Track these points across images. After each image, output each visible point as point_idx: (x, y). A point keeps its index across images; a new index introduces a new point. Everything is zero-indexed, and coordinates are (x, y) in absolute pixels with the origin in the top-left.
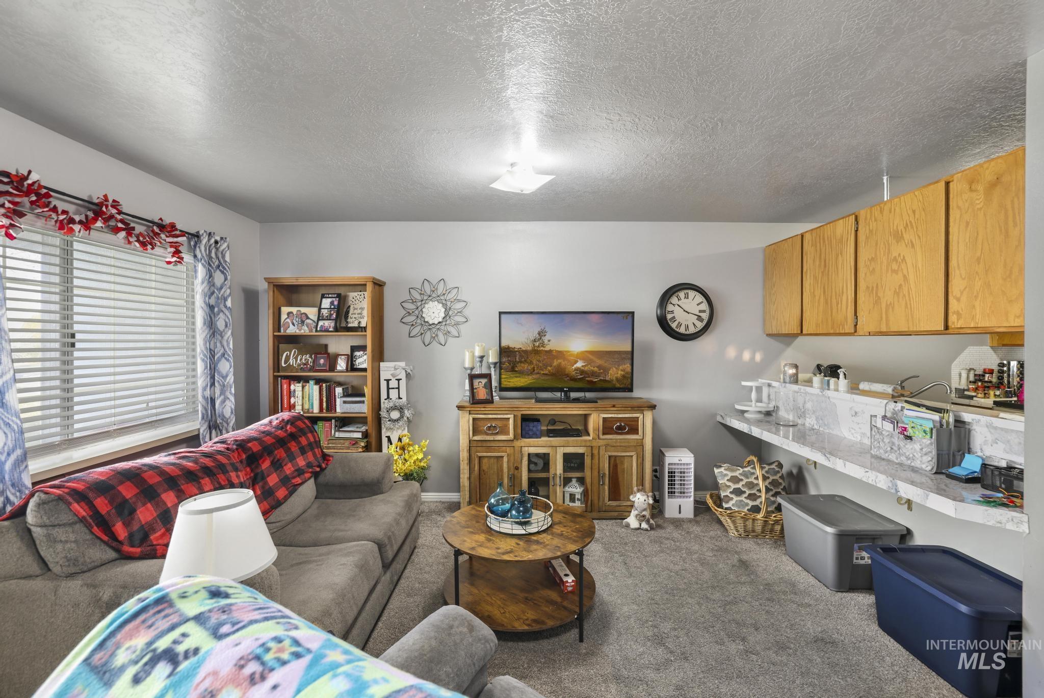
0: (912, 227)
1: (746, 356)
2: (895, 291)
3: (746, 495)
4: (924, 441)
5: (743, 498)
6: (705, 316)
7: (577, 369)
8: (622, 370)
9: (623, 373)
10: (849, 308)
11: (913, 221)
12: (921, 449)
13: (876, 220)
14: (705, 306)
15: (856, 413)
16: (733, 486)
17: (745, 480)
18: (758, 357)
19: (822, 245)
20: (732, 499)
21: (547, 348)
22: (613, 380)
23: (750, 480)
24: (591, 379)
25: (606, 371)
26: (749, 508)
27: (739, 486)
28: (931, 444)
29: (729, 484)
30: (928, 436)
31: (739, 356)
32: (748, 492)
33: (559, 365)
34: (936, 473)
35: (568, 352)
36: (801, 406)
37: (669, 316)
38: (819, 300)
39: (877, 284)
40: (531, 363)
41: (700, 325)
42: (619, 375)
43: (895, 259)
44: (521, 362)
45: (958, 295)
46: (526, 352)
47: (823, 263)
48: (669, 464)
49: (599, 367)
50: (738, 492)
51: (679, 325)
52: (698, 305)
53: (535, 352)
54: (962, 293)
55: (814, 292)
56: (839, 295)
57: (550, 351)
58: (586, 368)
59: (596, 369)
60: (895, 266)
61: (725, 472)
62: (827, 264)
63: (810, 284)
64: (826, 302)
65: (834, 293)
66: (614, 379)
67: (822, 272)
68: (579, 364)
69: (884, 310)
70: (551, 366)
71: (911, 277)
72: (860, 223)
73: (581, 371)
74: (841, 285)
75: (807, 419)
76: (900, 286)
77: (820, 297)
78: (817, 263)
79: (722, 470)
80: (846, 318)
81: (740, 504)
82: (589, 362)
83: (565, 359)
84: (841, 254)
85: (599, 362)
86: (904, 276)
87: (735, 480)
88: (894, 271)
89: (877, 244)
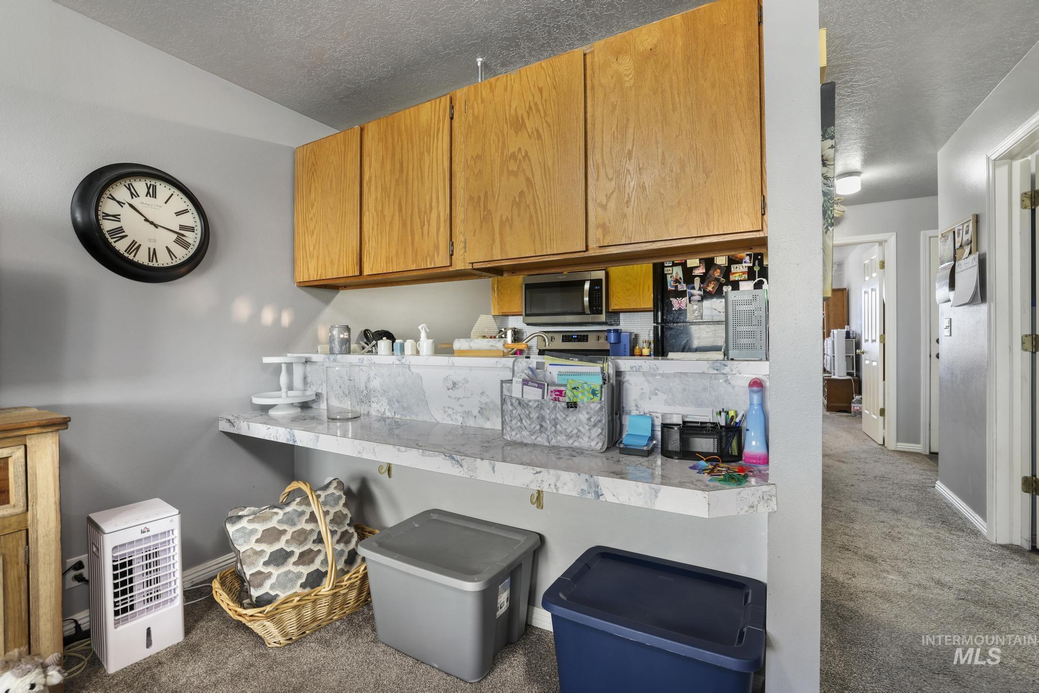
0: (538, 110)
1: (268, 316)
2: (514, 200)
4: (593, 405)
6: (193, 238)
10: (442, 229)
11: (539, 103)
12: (589, 418)
13: (483, 101)
14: (191, 220)
15: (454, 384)
18: (286, 319)
19: (396, 139)
28: (601, 408)
30: (597, 398)
31: (255, 318)
36: (362, 387)
38: (391, 223)
39: (486, 193)
43: (513, 156)
45: (604, 202)
47: (398, 166)
52: (178, 213)
54: (608, 198)
55: (382, 211)
56: (425, 212)
60: (513, 166)
62: (405, 169)
63: (377, 198)
64: (404, 224)
65: (416, 209)
67: (397, 181)
69: (496, 230)
71: (538, 179)
74: (428, 198)
75: (374, 405)
76: (522, 193)
77: (392, 218)
78: (388, 167)
80: (437, 247)
84: (429, 152)
86: (528, 180)
88: (511, 173)
89: (485, 136)
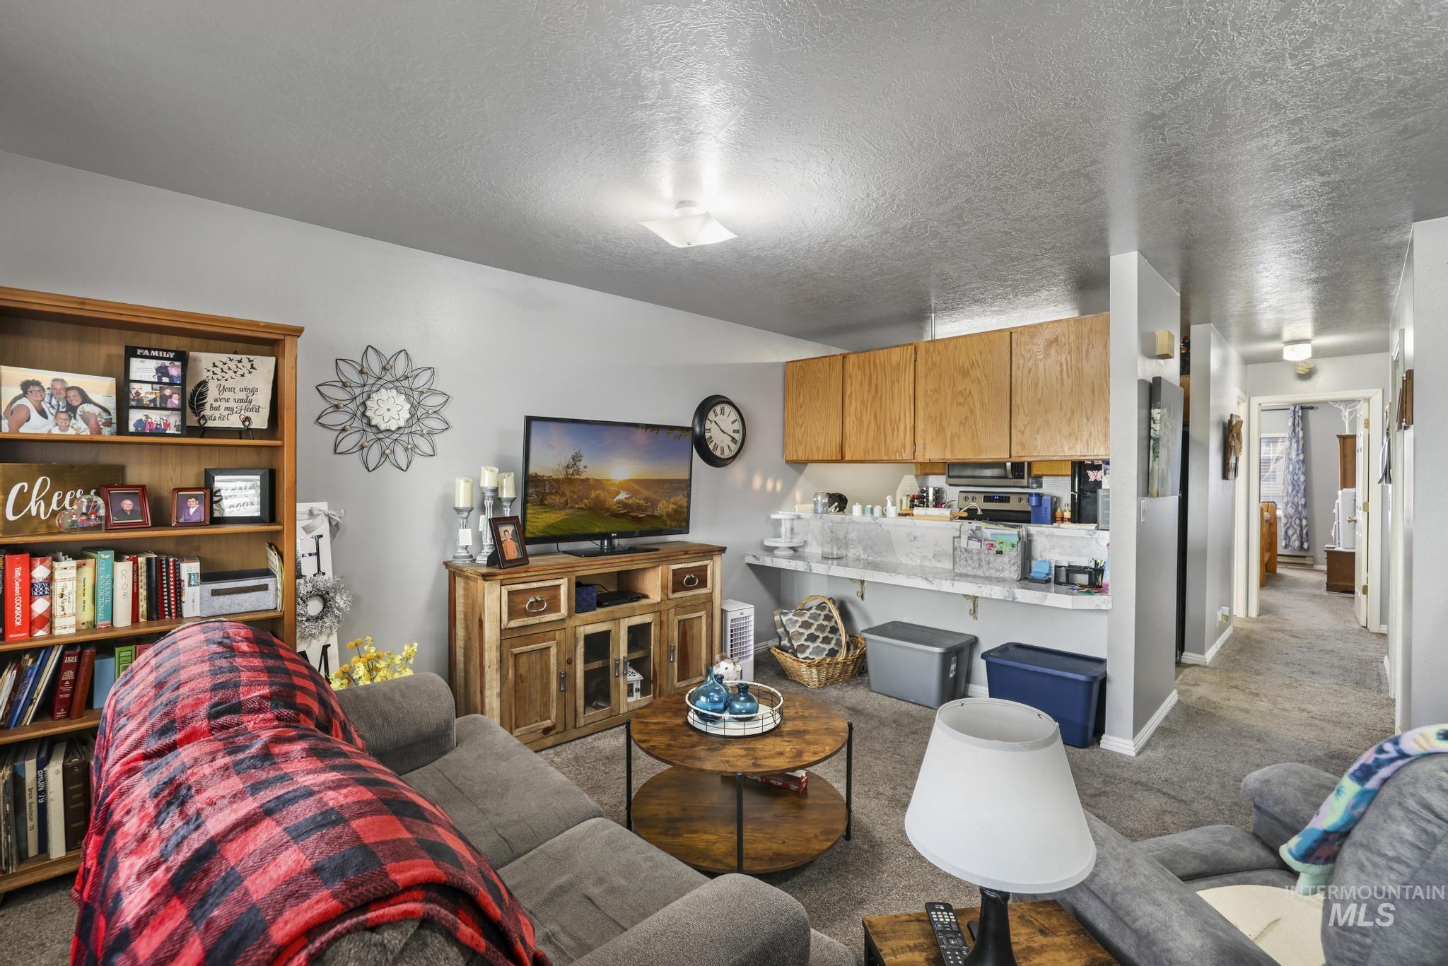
0: (978, 365)
1: (770, 485)
2: (961, 423)
3: (820, 640)
4: (1012, 553)
5: (818, 643)
6: (738, 437)
7: (619, 502)
8: (673, 503)
9: (674, 506)
10: (908, 434)
11: (980, 362)
12: (1010, 561)
13: (939, 353)
14: (738, 426)
15: (915, 538)
16: (807, 632)
17: (816, 624)
18: (779, 487)
19: (872, 369)
20: (808, 646)
21: (583, 476)
22: (662, 516)
23: (819, 623)
24: (637, 514)
25: (654, 504)
26: (827, 652)
27: (812, 630)
28: (1017, 555)
29: (801, 630)
30: (1015, 549)
31: (764, 485)
32: (822, 636)
33: (597, 498)
34: (1021, 580)
35: (608, 480)
36: (841, 536)
37: (707, 435)
38: (868, 426)
39: (941, 415)
40: (563, 495)
41: (734, 448)
42: (670, 509)
43: (961, 393)
44: (551, 493)
45: (1022, 429)
46: (557, 481)
47: (873, 388)
48: (732, 620)
49: (646, 499)
50: (812, 638)
51: (716, 447)
52: (733, 423)
53: (569, 481)
54: (1025, 427)
55: (861, 417)
56: (895, 422)
57: (587, 480)
58: (630, 501)
59: (642, 502)
60: (961, 400)
61: (795, 618)
62: (879, 390)
63: (856, 409)
64: (879, 428)
65: (888, 419)
66: (665, 514)
67: (873, 398)
68: (622, 496)
69: (949, 440)
70: (588, 499)
71: (978, 411)
72: (919, 353)
73: (624, 505)
74: (897, 413)
75: (850, 550)
76: (966, 418)
77: (869, 423)
78: (866, 387)
79: (790, 616)
80: (904, 446)
81: (818, 651)
82: (634, 493)
83: (604, 489)
84: (898, 382)
85: (646, 493)
86: (971, 409)
87: (806, 625)
88: (959, 404)
89: (941, 376)
